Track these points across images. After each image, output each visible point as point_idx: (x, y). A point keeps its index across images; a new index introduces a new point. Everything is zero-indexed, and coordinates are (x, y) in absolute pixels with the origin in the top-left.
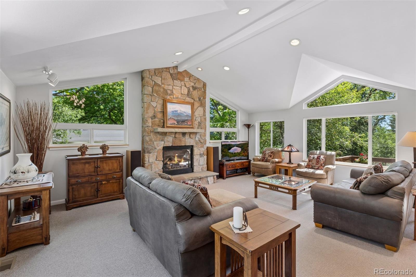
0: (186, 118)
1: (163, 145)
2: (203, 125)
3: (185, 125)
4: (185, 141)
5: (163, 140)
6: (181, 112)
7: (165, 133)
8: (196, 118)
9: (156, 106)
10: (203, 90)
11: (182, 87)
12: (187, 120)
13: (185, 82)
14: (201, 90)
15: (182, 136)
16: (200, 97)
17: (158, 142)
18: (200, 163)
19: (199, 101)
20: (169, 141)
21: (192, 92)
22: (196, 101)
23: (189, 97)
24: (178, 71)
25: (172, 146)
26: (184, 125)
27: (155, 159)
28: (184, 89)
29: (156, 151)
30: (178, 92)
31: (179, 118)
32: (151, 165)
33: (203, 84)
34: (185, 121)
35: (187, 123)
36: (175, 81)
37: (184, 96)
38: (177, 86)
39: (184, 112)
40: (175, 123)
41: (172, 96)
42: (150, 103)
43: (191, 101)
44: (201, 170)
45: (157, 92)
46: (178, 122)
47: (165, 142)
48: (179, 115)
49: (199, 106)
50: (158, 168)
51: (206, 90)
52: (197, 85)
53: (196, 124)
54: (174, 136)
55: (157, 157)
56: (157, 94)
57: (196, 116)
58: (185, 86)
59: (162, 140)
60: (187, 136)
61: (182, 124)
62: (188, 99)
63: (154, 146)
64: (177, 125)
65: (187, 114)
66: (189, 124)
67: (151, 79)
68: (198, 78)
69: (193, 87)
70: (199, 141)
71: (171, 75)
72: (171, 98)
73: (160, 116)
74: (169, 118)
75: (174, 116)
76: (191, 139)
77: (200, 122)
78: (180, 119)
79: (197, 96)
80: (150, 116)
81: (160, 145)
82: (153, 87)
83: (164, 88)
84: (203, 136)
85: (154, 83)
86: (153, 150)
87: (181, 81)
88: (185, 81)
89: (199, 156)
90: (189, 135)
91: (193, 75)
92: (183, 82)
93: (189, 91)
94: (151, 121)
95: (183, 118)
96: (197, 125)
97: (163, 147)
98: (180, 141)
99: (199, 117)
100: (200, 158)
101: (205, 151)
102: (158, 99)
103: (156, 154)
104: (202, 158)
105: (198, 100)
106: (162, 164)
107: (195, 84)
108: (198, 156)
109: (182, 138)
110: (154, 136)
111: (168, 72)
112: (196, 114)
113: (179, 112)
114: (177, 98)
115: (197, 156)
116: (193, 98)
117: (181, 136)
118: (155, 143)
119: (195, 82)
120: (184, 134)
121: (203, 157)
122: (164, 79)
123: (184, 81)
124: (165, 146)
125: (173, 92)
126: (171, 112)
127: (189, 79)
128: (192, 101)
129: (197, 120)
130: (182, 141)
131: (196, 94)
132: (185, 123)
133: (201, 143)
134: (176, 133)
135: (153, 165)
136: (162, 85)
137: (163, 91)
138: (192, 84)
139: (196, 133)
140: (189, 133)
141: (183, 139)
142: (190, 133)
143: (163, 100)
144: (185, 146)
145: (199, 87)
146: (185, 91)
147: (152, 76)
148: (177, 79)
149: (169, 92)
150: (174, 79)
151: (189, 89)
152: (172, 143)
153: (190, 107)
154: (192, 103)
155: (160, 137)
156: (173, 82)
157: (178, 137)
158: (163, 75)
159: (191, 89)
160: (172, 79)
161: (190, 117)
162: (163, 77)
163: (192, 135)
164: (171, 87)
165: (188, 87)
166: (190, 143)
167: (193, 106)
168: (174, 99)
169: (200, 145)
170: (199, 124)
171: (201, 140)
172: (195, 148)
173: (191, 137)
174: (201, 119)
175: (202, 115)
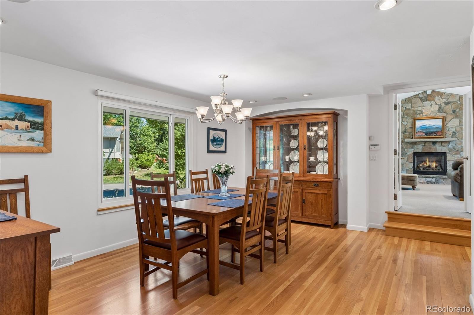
0: (436, 130)
2: (458, 134)
4: (435, 149)
6: (430, 125)
7: (414, 143)
8: (449, 128)
9: (407, 124)
10: (459, 103)
11: (432, 105)
12: (437, 131)
13: (435, 101)
14: (457, 104)
16: (455, 110)
17: (408, 149)
19: (453, 114)
20: (419, 149)
21: (444, 107)
22: (449, 114)
23: (440, 112)
24: (427, 94)
25: (422, 152)
26: (433, 136)
27: (406, 161)
28: (434, 107)
29: (407, 155)
30: (427, 111)
31: (427, 131)
33: (459, 97)
34: (434, 132)
35: (436, 134)
36: (424, 103)
37: (434, 113)
38: (427, 106)
39: (434, 125)
40: (423, 135)
41: (422, 114)
43: (442, 115)
45: (407, 114)
46: (426, 134)
47: (414, 149)
48: (428, 128)
50: (408, 167)
51: (463, 102)
52: (450, 100)
53: (449, 134)
54: (424, 145)
55: (407, 159)
56: (407, 116)
58: (436, 104)
59: (412, 148)
60: (438, 145)
61: (431, 135)
62: (439, 114)
63: (405, 152)
64: (425, 136)
65: (437, 127)
68: (451, 94)
69: (445, 102)
70: (454, 148)
71: (421, 99)
72: (421, 116)
73: (410, 130)
74: (418, 131)
75: (422, 130)
76: (443, 147)
79: (450, 110)
81: (410, 151)
82: (404, 111)
83: (413, 110)
84: (459, 144)
86: (404, 155)
87: (431, 101)
88: (436, 99)
90: (440, 143)
91: (445, 93)
92: (433, 101)
93: (440, 107)
95: (432, 130)
97: (413, 153)
98: (430, 148)
99: (453, 127)
102: (409, 119)
103: (407, 157)
105: (451, 112)
106: (412, 165)
109: (433, 146)
110: (405, 145)
111: (418, 97)
112: (449, 125)
113: (427, 126)
114: (427, 115)
115: (450, 161)
116: (445, 112)
117: (431, 144)
119: (447, 98)
120: (434, 143)
122: (414, 103)
124: (414, 152)
125: (422, 112)
126: (420, 127)
127: (441, 97)
128: (445, 115)
129: (451, 130)
130: (432, 148)
131: (449, 108)
132: (434, 134)
134: (425, 142)
135: (404, 165)
136: (412, 108)
137: (413, 113)
138: (445, 100)
139: (449, 142)
141: (434, 147)
142: (442, 142)
143: (413, 119)
144: (436, 152)
145: (453, 101)
146: (436, 108)
148: (426, 100)
149: (419, 112)
150: (424, 102)
151: (440, 105)
152: (422, 150)
153: (441, 120)
154: (444, 117)
155: (410, 145)
156: (423, 104)
157: (428, 145)
158: (413, 101)
159: (443, 105)
160: (421, 102)
161: (440, 128)
162: (413, 102)
163: (444, 143)
164: (421, 108)
165: (439, 104)
166: (442, 150)
167: (444, 119)
168: (423, 117)
169: (455, 152)
170: (454, 133)
171: (456, 147)
172: (447, 155)
173: (442, 145)
174: (455, 129)
175: (457, 125)
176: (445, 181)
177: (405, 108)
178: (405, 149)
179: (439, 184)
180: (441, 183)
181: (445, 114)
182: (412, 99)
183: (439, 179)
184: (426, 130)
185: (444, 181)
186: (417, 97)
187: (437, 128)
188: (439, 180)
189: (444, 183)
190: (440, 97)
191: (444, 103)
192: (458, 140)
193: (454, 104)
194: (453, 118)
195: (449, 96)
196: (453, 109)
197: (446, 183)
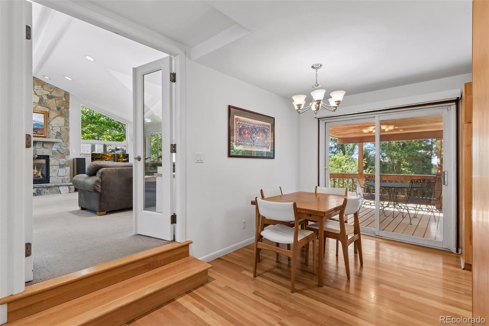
0: (36, 127)
2: (64, 135)
4: (35, 151)
8: (53, 127)
10: (64, 100)
12: (37, 129)
13: (35, 90)
14: (62, 100)
16: (59, 106)
18: (59, 174)
19: (57, 111)
21: (46, 100)
22: (52, 110)
23: (41, 106)
28: (33, 97)
33: (65, 94)
35: (36, 132)
43: (44, 109)
44: (60, 181)
49: (57, 115)
51: (69, 100)
52: (54, 94)
53: (52, 134)
58: (36, 94)
60: (38, 146)
62: (40, 108)
65: (37, 123)
68: (55, 87)
69: (47, 95)
70: (58, 151)
76: (44, 149)
77: (60, 132)
79: (53, 105)
84: (64, 147)
88: (35, 88)
89: (58, 167)
90: (42, 144)
91: (48, 84)
93: (41, 100)
96: (54, 135)
99: (57, 127)
100: (59, 169)
101: (67, 162)
104: (62, 169)
105: (55, 109)
107: (51, 92)
108: (56, 166)
112: (53, 123)
115: (54, 166)
116: (47, 106)
119: (51, 90)
121: (65, 168)
127: (42, 87)
128: (47, 110)
129: (55, 130)
131: (52, 103)
132: (34, 131)
133: (60, 154)
138: (47, 93)
139: (53, 143)
140: (42, 143)
142: (44, 143)
145: (57, 96)
146: (36, 99)
151: (41, 97)
153: (43, 115)
154: (46, 112)
159: (45, 98)
161: (41, 126)
163: (47, 145)
165: (40, 95)
166: (43, 152)
167: (47, 115)
169: (59, 156)
170: (58, 134)
171: (60, 150)
172: (50, 159)
173: (44, 146)
174: (60, 129)
175: (62, 125)
176: (50, 190)
179: (42, 195)
180: (44, 194)
183: (41, 188)
185: (48, 191)
187: (37, 125)
188: (42, 190)
189: (48, 193)
190: (40, 86)
191: (47, 97)
192: (63, 141)
193: (59, 99)
194: (58, 116)
195: (52, 88)
196: (57, 105)
197: (51, 192)
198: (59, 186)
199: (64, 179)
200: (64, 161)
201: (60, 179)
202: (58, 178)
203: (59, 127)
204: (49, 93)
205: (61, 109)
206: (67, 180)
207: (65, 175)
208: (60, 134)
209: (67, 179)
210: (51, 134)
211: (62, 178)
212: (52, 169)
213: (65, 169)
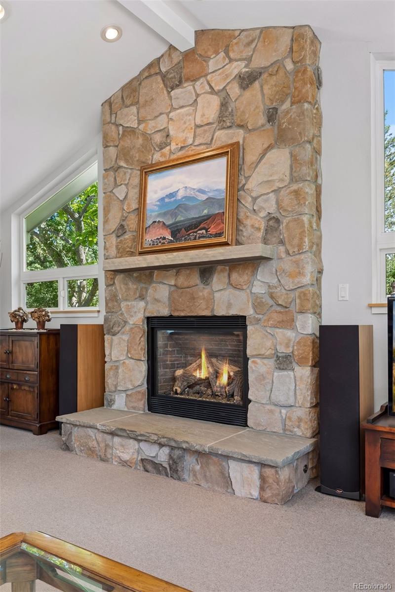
0: (206, 212)
1: (142, 312)
2: (287, 227)
3: (199, 238)
4: (210, 300)
5: (143, 295)
6: (189, 193)
7: (145, 275)
8: (255, 199)
9: (126, 198)
10: (290, 66)
11: (199, 99)
12: (208, 217)
13: (209, 77)
14: (282, 73)
15: (198, 281)
16: (275, 104)
17: (129, 303)
18: (273, 396)
19: (267, 126)
20: (161, 301)
21: (236, 100)
22: (253, 130)
23: (224, 128)
24: (182, 51)
25: (170, 316)
26: (195, 239)
27: (125, 353)
28: (204, 107)
29: (128, 329)
30: (184, 126)
31: (180, 218)
32: (117, 368)
34: (200, 223)
35: (207, 230)
36: (173, 93)
37: (205, 131)
38: (182, 107)
39: (200, 191)
40: (164, 238)
41: (167, 147)
42: (111, 192)
43: (230, 137)
44: (279, 429)
45: (127, 155)
47: (147, 303)
48: (181, 206)
49: (266, 146)
50: (131, 381)
52: (258, 62)
53: (253, 226)
54: (174, 280)
55: (128, 347)
56: (127, 161)
57: (254, 194)
58: (212, 91)
59: (142, 297)
60: (218, 281)
61: (189, 235)
62: (220, 137)
63: (122, 314)
64: (171, 241)
65: (211, 195)
66: (213, 230)
67: (114, 124)
69: (240, 77)
70: (272, 296)
71: (164, 77)
72: (164, 154)
73: (132, 223)
74: (151, 222)
76: (233, 290)
77: (278, 215)
78: (182, 219)
79: (257, 107)
80: (114, 227)
81: (135, 312)
83: (144, 134)
84: (291, 275)
85: (121, 132)
86: (119, 326)
87: (194, 79)
88: (212, 70)
89: (271, 363)
90: (226, 274)
91: (242, 31)
92: (202, 80)
93: (224, 104)
94: (114, 242)
95: (193, 214)
96: (259, 229)
99: (268, 193)
100: (276, 374)
101: (299, 343)
102: (131, 174)
103: (126, 337)
104: (285, 373)
105: (262, 120)
106: (142, 372)
107: (249, 60)
108: (265, 361)
109: (201, 286)
110: (122, 286)
111: (156, 74)
112: (254, 183)
113: (181, 195)
114: (182, 148)
115: (258, 361)
116: (239, 122)
117: (196, 279)
118: (123, 304)
119: (248, 52)
120: (206, 270)
121: (293, 370)
122: (146, 103)
123: (206, 75)
125: (168, 136)
126: (158, 203)
127: (227, 54)
128: (238, 136)
129: (262, 208)
130: (200, 298)
131: (251, 101)
132: (201, 229)
133: (279, 309)
134: (178, 270)
135: (120, 371)
136: (139, 124)
137: (142, 145)
138: (238, 68)
139: (253, 263)
141: (203, 292)
142: (231, 268)
143: (142, 169)
144: (215, 317)
145: (266, 65)
146: (210, 107)
147: (116, 114)
148: (180, 82)
149: (158, 138)
150: (172, 89)
151: (223, 94)
152: (170, 306)
154: (235, 145)
155: (135, 287)
156: (170, 98)
157: (186, 284)
158: (144, 92)
159: (235, 90)
160: (165, 92)
161: (220, 203)
162: (142, 100)
163: (238, 273)
164: (165, 116)
165: (222, 88)
166: (231, 305)
167: (234, 157)
168: (173, 157)
169: (275, 316)
170: (271, 223)
171: (278, 291)
172: (250, 329)
173: (232, 282)
174: (277, 202)
175: (282, 180)
176: (202, 467)
177: (121, 128)
178: (122, 305)
180: (189, 477)
181: (241, 131)
182: (140, 84)
184: (176, 217)
186: (153, 71)
187: (210, 201)
188: (181, 458)
190: (222, 54)
191: (238, 84)
192: (288, 253)
193: (271, 75)
194: (270, 148)
195: (252, 41)
196: (268, 102)
197: (205, 476)
198: (227, 457)
199: (290, 418)
200: (290, 340)
201: (277, 414)
202: (271, 411)
203: (272, 191)
204: (243, 64)
205: (279, 112)
206: (299, 427)
207: (291, 401)
208: (277, 221)
209: (300, 420)
210: (250, 230)
211: (284, 411)
212: (253, 371)
213: (291, 373)
